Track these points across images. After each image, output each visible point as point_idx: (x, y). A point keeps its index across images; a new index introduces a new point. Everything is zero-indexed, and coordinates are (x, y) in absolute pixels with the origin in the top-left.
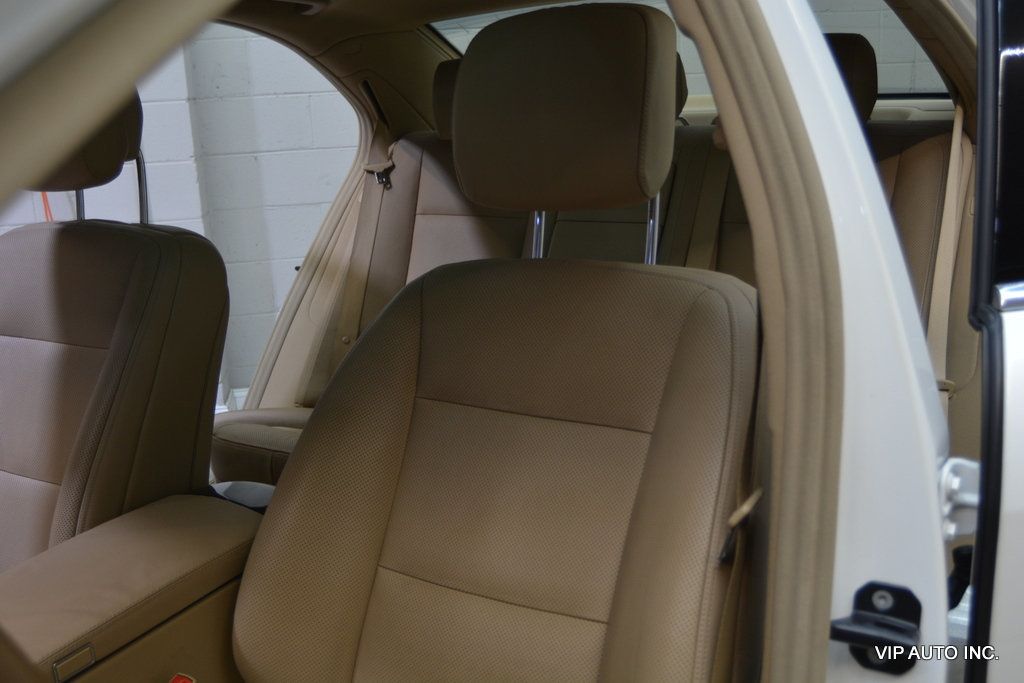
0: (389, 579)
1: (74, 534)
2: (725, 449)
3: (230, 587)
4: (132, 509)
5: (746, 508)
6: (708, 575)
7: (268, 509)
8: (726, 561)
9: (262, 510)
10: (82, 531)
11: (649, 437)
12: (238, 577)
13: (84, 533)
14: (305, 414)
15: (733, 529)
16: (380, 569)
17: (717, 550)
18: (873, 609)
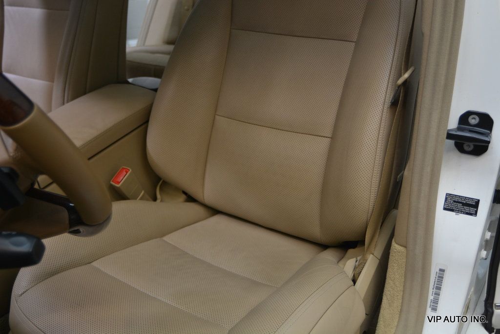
0: (221, 121)
1: (64, 104)
2: (395, 47)
3: (143, 127)
4: (90, 91)
5: (406, 76)
6: (385, 111)
7: (158, 90)
8: (394, 104)
9: (156, 90)
10: (68, 102)
11: (354, 44)
12: (146, 122)
13: (68, 104)
14: (171, 48)
15: (399, 86)
16: (216, 116)
17: (389, 98)
18: (469, 124)
